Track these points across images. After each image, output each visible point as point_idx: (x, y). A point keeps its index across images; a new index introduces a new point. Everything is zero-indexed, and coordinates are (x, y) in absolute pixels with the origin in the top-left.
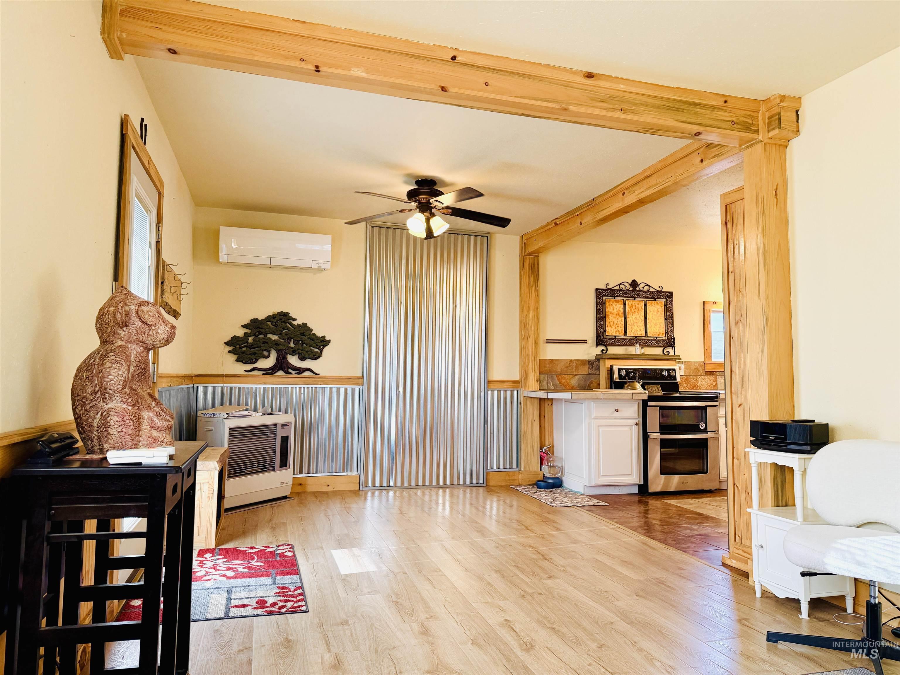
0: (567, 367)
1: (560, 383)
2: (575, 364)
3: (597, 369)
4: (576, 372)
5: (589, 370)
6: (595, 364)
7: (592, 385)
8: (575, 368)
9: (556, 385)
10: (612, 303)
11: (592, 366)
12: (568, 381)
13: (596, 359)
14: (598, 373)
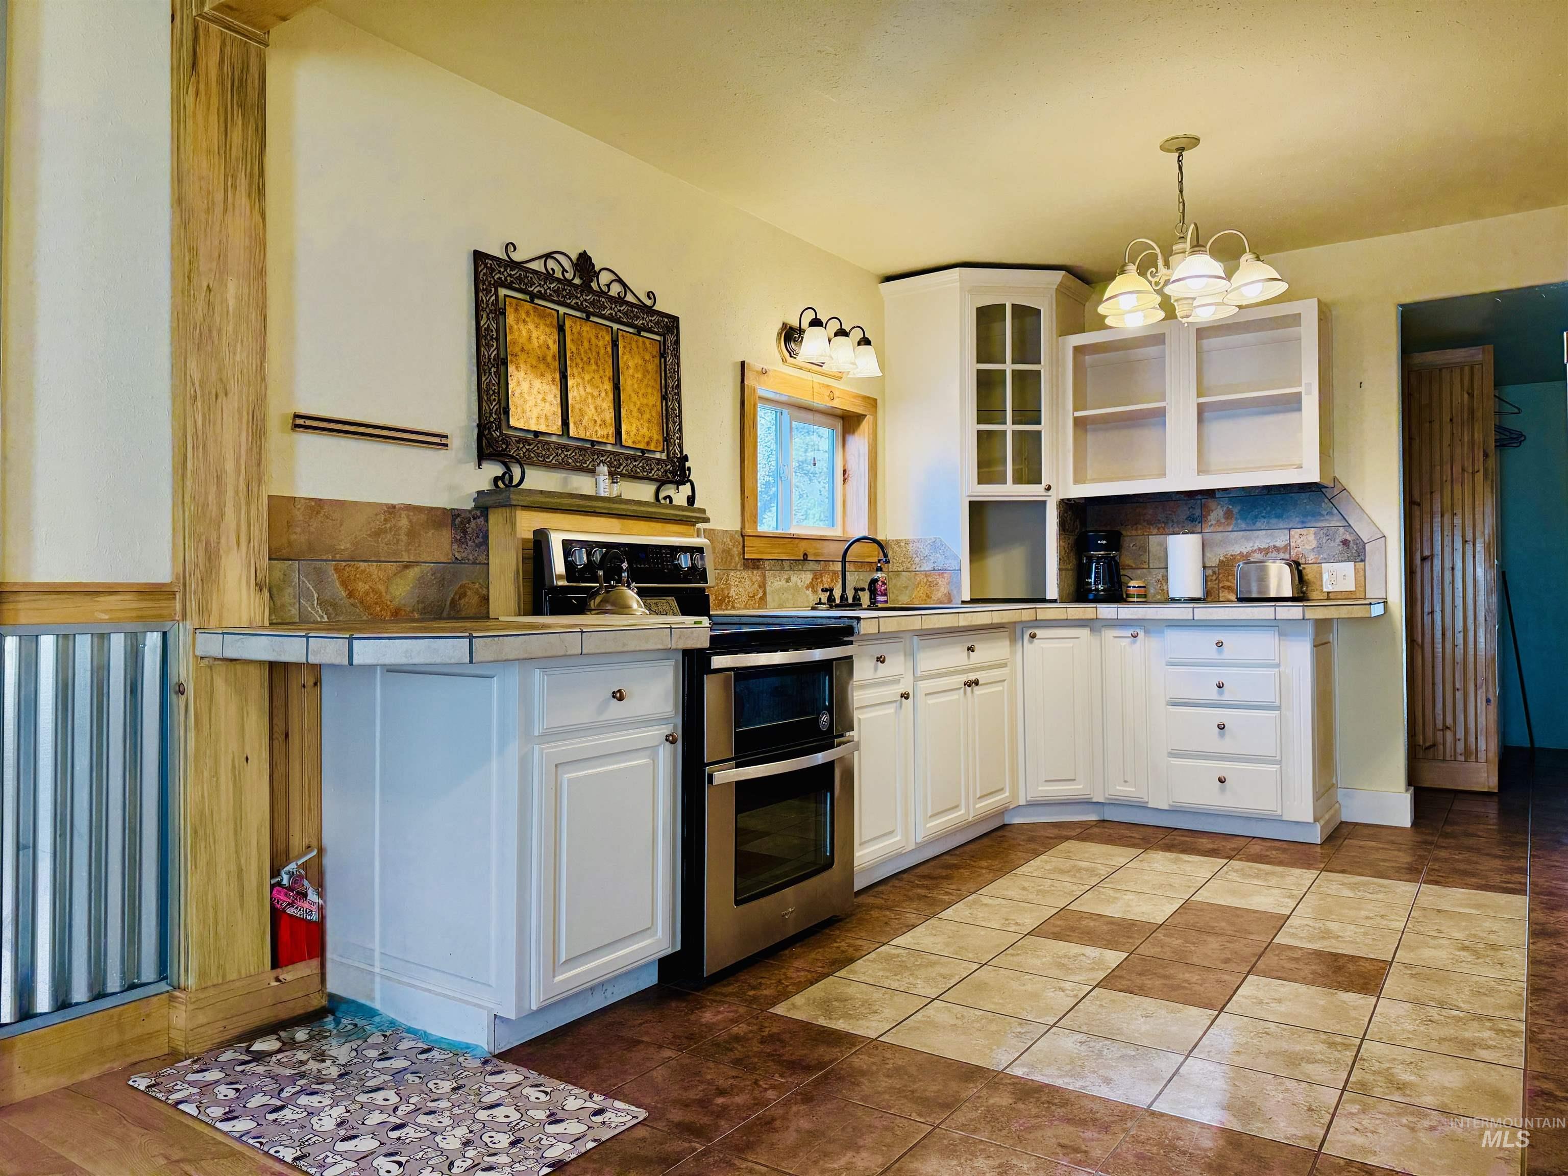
0: (378, 533)
1: (351, 595)
2: (404, 522)
3: (479, 546)
4: (408, 551)
5: (455, 546)
6: (473, 524)
7: (462, 602)
8: (404, 538)
9: (335, 606)
10: (524, 316)
11: (465, 532)
12: (382, 588)
13: (476, 508)
14: (482, 558)
